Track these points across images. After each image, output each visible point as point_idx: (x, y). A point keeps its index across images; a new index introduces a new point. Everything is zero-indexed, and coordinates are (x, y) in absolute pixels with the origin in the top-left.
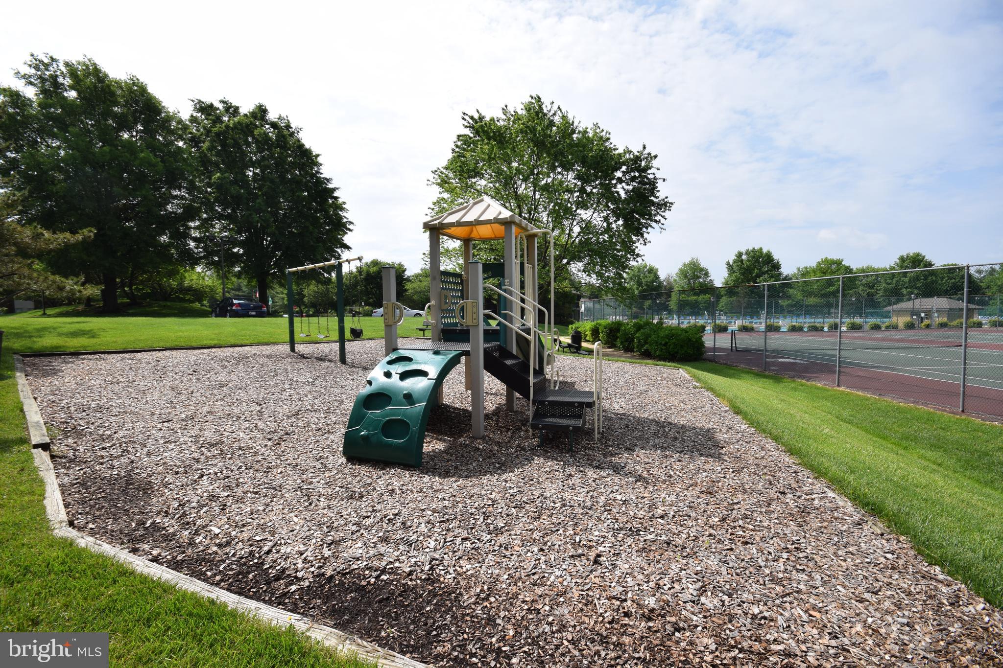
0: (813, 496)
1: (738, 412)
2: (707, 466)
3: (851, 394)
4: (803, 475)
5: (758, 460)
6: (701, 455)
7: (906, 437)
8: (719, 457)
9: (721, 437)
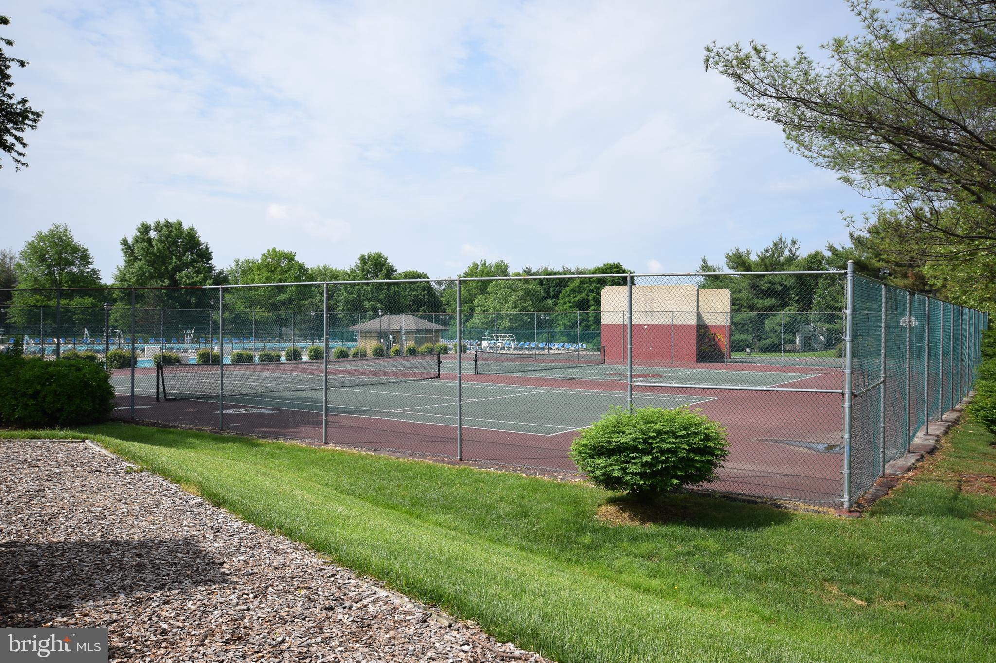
0: (365, 602)
1: (219, 502)
2: (215, 599)
3: (342, 453)
4: (342, 576)
5: (277, 572)
6: (196, 583)
7: (416, 502)
8: (224, 579)
9: (212, 546)
